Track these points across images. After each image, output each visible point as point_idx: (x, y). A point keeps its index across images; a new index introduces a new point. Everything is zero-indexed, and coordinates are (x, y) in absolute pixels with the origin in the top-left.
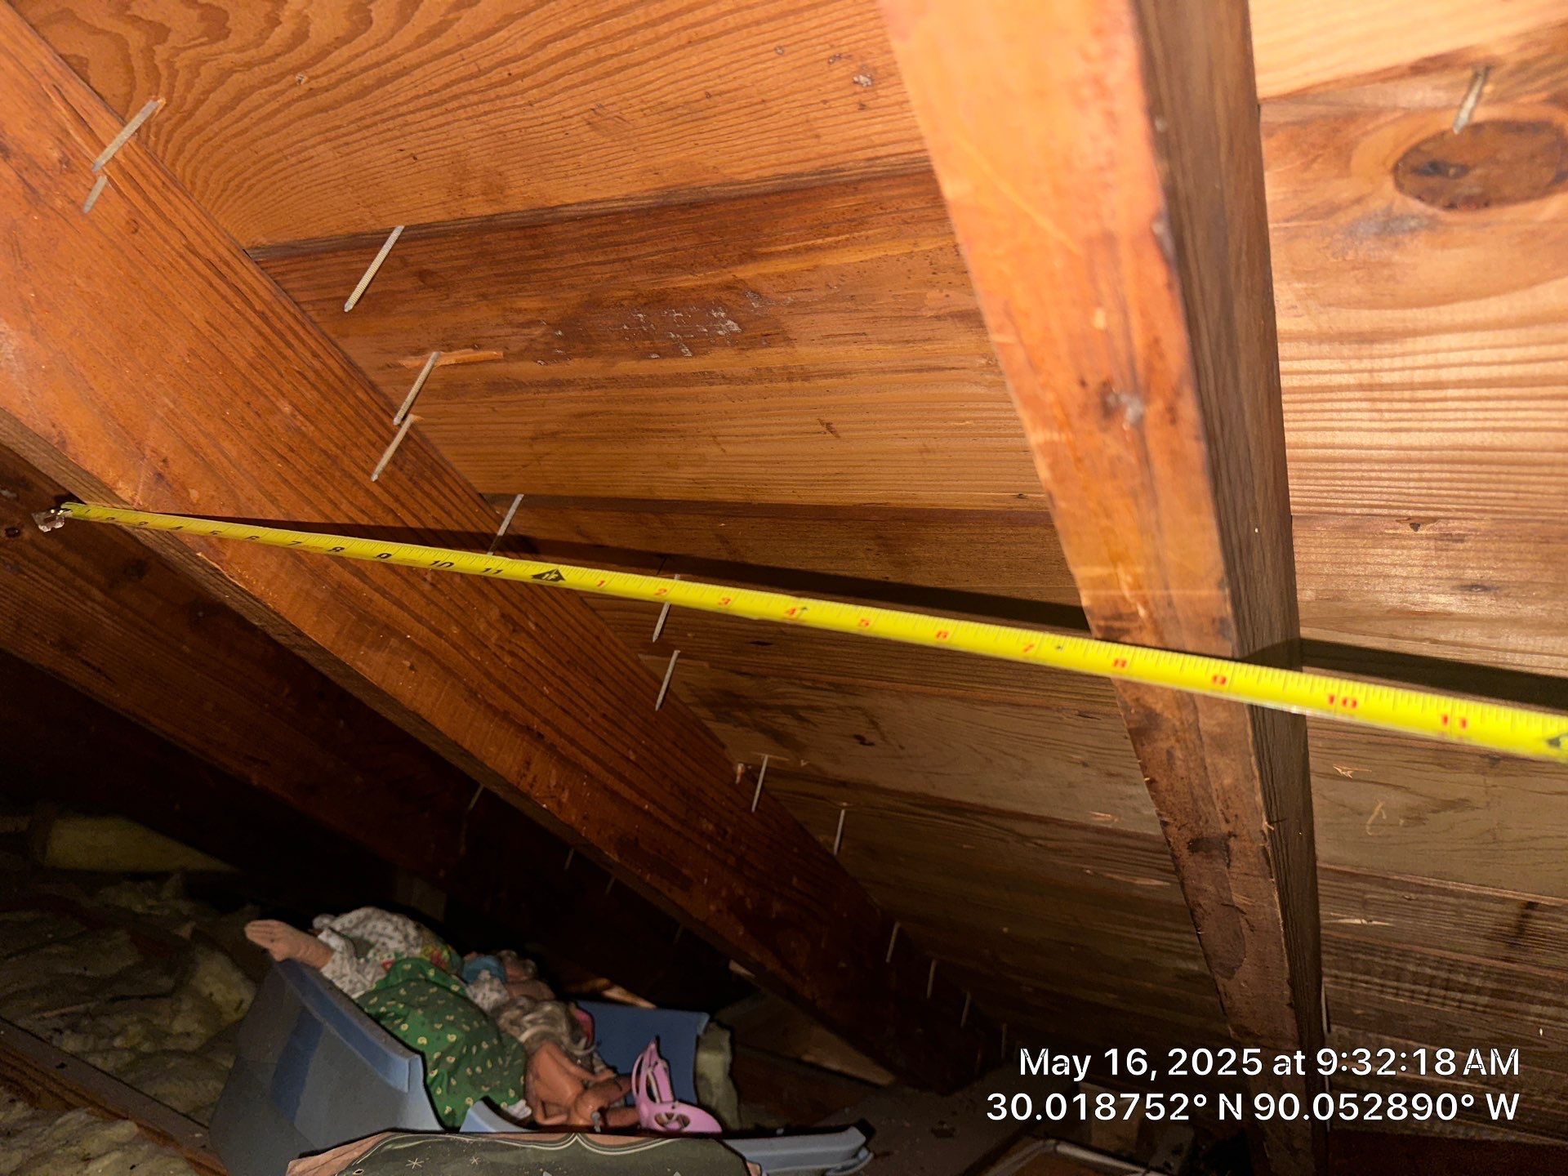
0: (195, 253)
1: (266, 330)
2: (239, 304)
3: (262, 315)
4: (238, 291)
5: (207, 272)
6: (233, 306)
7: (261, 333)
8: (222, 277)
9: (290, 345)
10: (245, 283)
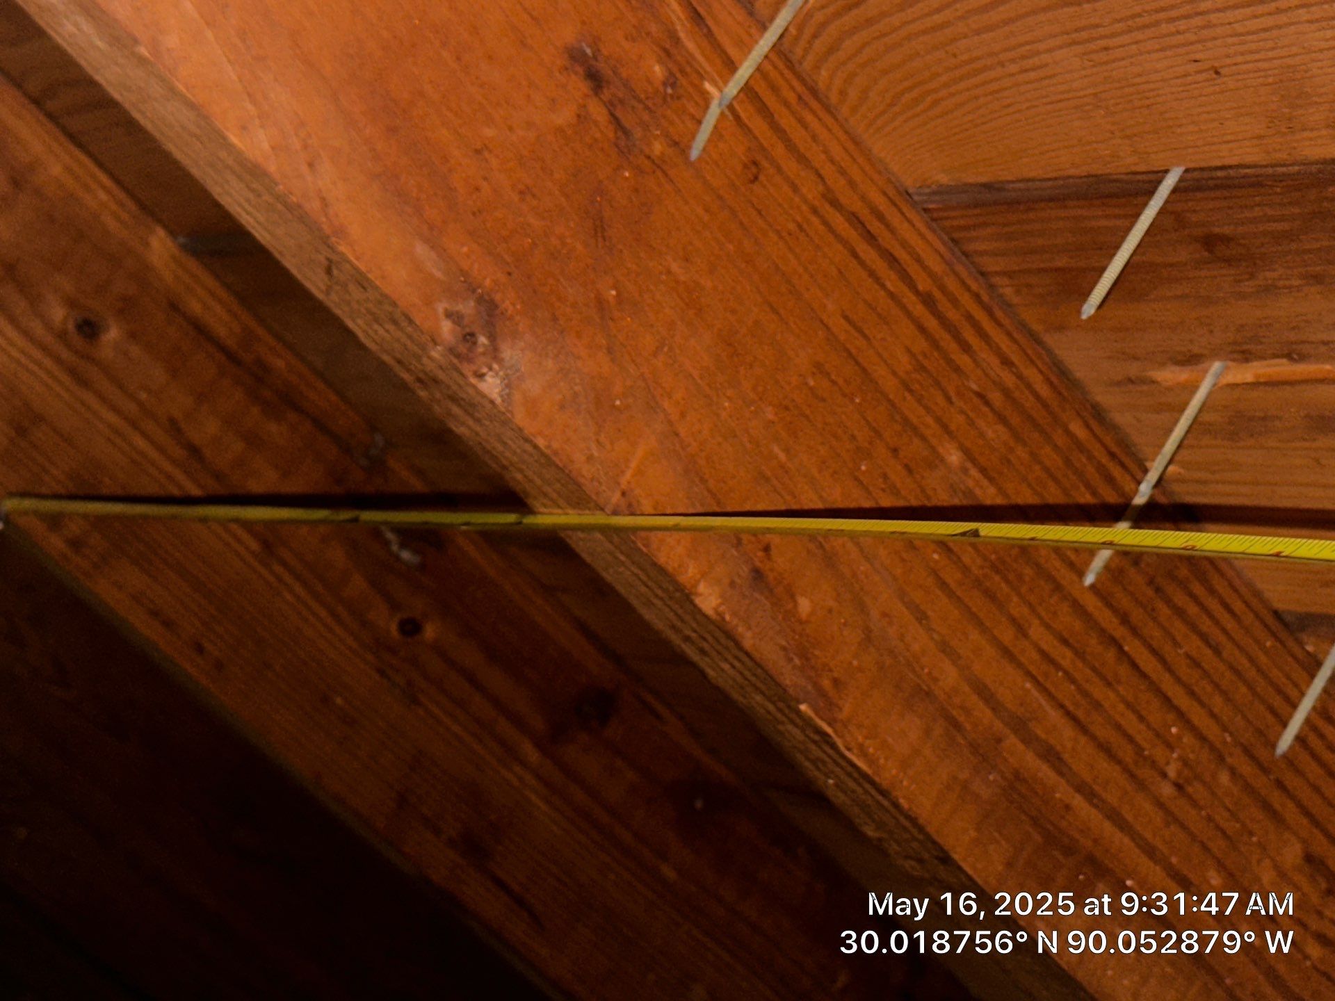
0: (835, 203)
1: (932, 323)
2: (892, 281)
3: (928, 301)
4: (892, 260)
5: (852, 235)
6: (883, 286)
7: (922, 329)
8: (870, 238)
9: (966, 348)
10: (904, 244)
